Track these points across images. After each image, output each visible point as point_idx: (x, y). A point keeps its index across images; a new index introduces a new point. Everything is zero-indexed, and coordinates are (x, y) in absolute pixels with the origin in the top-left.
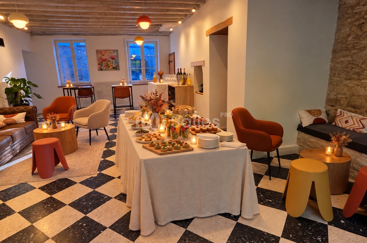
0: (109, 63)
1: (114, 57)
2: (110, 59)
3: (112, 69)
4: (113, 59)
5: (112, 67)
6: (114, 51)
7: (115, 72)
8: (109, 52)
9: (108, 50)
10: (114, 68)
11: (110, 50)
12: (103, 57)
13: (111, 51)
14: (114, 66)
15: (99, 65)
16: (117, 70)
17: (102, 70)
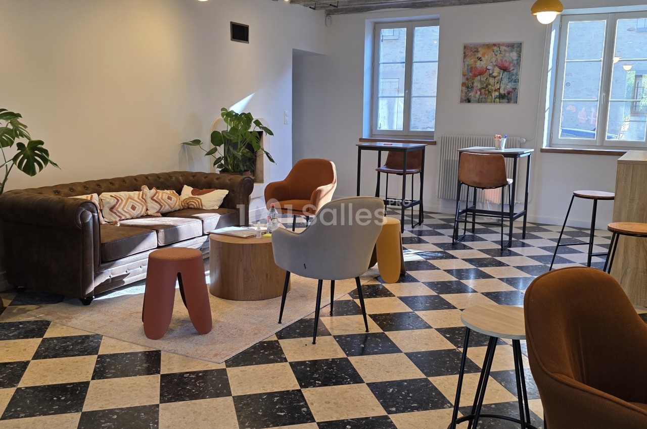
0: (492, 81)
1: (506, 65)
2: (497, 70)
3: (498, 100)
4: (504, 69)
5: (497, 94)
6: (511, 46)
7: (504, 108)
8: (495, 48)
9: (495, 45)
10: (502, 97)
11: (498, 45)
12: (479, 64)
13: (503, 48)
14: (502, 91)
15: (464, 88)
16: (509, 102)
17: (469, 101)
